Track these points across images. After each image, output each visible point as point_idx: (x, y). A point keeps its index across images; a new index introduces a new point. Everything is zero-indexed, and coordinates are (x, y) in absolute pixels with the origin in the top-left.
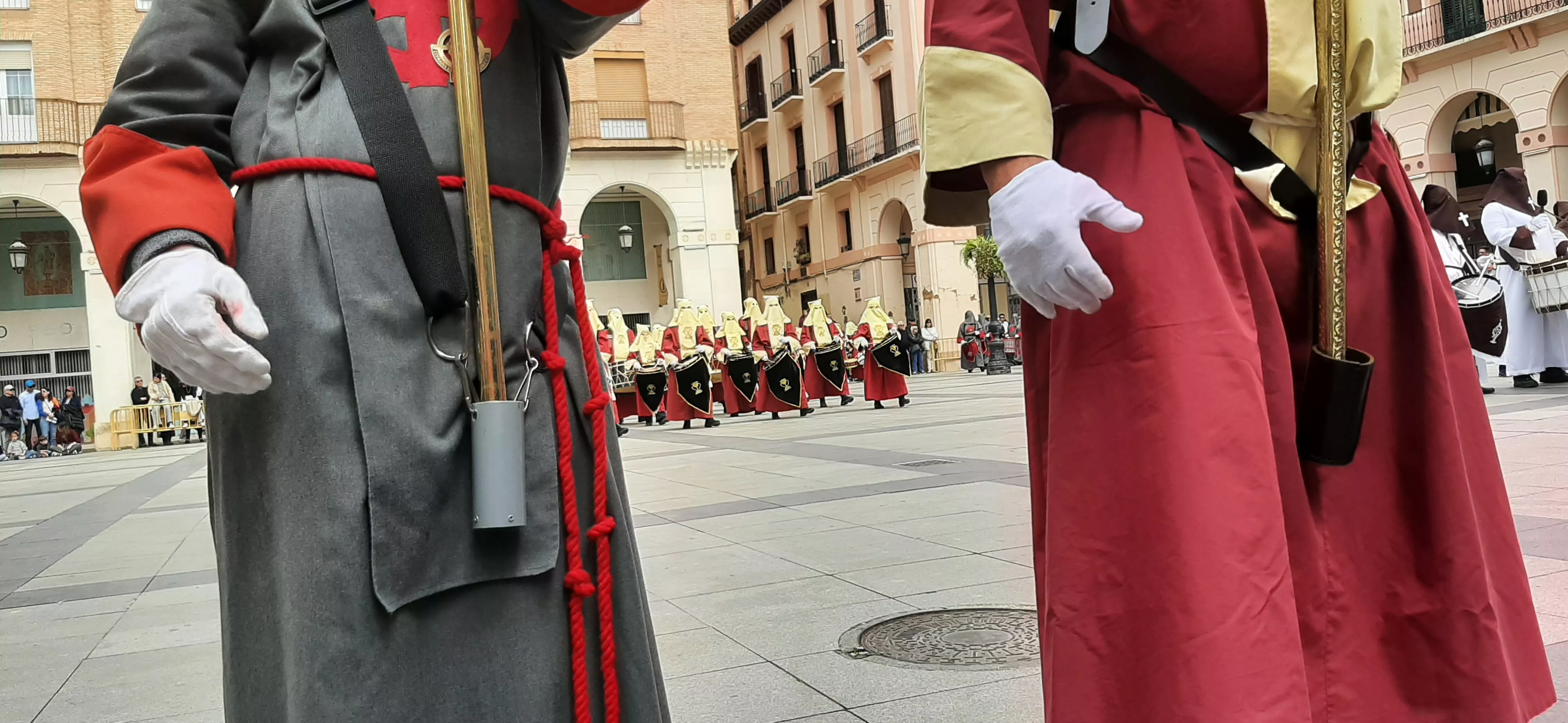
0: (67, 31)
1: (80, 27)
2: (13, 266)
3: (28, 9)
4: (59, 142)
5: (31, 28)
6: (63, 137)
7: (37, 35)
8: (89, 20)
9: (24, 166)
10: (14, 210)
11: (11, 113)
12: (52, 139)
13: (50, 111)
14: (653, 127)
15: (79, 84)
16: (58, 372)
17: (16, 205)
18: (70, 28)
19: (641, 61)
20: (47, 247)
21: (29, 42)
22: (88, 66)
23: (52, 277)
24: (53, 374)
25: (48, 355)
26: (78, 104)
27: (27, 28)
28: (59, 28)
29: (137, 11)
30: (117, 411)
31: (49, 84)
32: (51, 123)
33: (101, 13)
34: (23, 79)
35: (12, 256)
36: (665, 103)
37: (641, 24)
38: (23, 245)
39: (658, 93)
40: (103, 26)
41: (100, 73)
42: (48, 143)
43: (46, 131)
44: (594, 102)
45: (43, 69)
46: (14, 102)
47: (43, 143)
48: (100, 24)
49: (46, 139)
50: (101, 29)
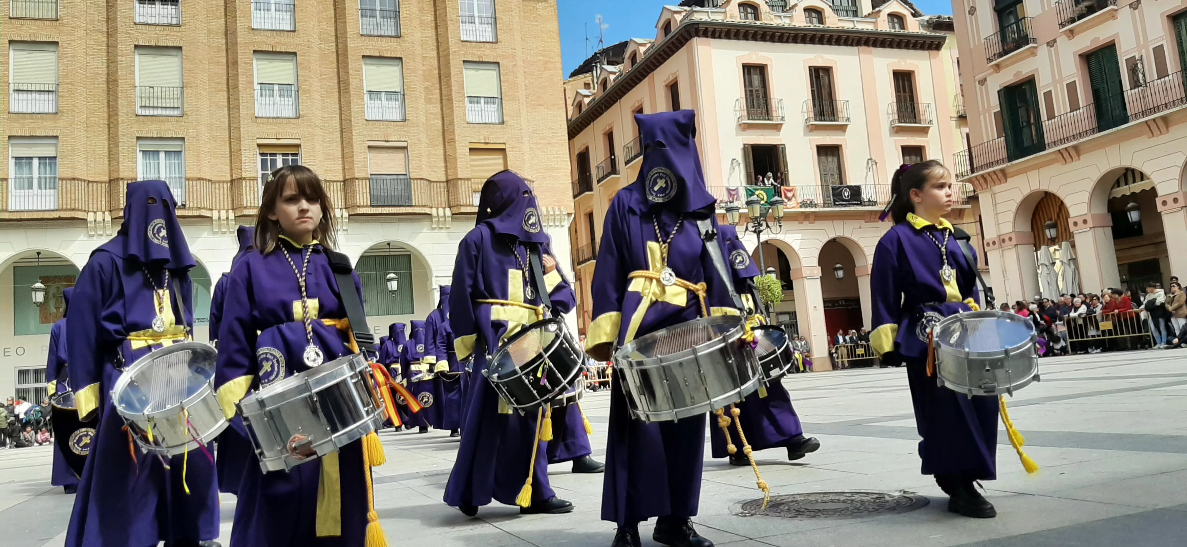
0: (85, 129)
1: (94, 126)
2: (34, 301)
3: (56, 113)
4: (73, 210)
5: (59, 127)
6: (77, 206)
7: (63, 132)
8: (102, 122)
9: (46, 227)
10: (37, 260)
12: (69, 207)
13: (69, 186)
15: (91, 167)
17: (39, 255)
18: (87, 127)
19: (504, 150)
20: (59, 287)
21: (56, 137)
22: (100, 155)
26: (89, 182)
27: (56, 127)
28: (79, 127)
29: (137, 115)
31: (68, 168)
32: (69, 195)
33: (109, 117)
34: (50, 164)
35: (33, 293)
37: (503, 123)
38: (42, 286)
40: (111, 126)
41: (106, 160)
42: (66, 210)
43: (64, 202)
44: (469, 179)
45: (65, 156)
46: (43, 181)
47: (62, 210)
48: (109, 125)
49: (65, 207)
50: (109, 128)
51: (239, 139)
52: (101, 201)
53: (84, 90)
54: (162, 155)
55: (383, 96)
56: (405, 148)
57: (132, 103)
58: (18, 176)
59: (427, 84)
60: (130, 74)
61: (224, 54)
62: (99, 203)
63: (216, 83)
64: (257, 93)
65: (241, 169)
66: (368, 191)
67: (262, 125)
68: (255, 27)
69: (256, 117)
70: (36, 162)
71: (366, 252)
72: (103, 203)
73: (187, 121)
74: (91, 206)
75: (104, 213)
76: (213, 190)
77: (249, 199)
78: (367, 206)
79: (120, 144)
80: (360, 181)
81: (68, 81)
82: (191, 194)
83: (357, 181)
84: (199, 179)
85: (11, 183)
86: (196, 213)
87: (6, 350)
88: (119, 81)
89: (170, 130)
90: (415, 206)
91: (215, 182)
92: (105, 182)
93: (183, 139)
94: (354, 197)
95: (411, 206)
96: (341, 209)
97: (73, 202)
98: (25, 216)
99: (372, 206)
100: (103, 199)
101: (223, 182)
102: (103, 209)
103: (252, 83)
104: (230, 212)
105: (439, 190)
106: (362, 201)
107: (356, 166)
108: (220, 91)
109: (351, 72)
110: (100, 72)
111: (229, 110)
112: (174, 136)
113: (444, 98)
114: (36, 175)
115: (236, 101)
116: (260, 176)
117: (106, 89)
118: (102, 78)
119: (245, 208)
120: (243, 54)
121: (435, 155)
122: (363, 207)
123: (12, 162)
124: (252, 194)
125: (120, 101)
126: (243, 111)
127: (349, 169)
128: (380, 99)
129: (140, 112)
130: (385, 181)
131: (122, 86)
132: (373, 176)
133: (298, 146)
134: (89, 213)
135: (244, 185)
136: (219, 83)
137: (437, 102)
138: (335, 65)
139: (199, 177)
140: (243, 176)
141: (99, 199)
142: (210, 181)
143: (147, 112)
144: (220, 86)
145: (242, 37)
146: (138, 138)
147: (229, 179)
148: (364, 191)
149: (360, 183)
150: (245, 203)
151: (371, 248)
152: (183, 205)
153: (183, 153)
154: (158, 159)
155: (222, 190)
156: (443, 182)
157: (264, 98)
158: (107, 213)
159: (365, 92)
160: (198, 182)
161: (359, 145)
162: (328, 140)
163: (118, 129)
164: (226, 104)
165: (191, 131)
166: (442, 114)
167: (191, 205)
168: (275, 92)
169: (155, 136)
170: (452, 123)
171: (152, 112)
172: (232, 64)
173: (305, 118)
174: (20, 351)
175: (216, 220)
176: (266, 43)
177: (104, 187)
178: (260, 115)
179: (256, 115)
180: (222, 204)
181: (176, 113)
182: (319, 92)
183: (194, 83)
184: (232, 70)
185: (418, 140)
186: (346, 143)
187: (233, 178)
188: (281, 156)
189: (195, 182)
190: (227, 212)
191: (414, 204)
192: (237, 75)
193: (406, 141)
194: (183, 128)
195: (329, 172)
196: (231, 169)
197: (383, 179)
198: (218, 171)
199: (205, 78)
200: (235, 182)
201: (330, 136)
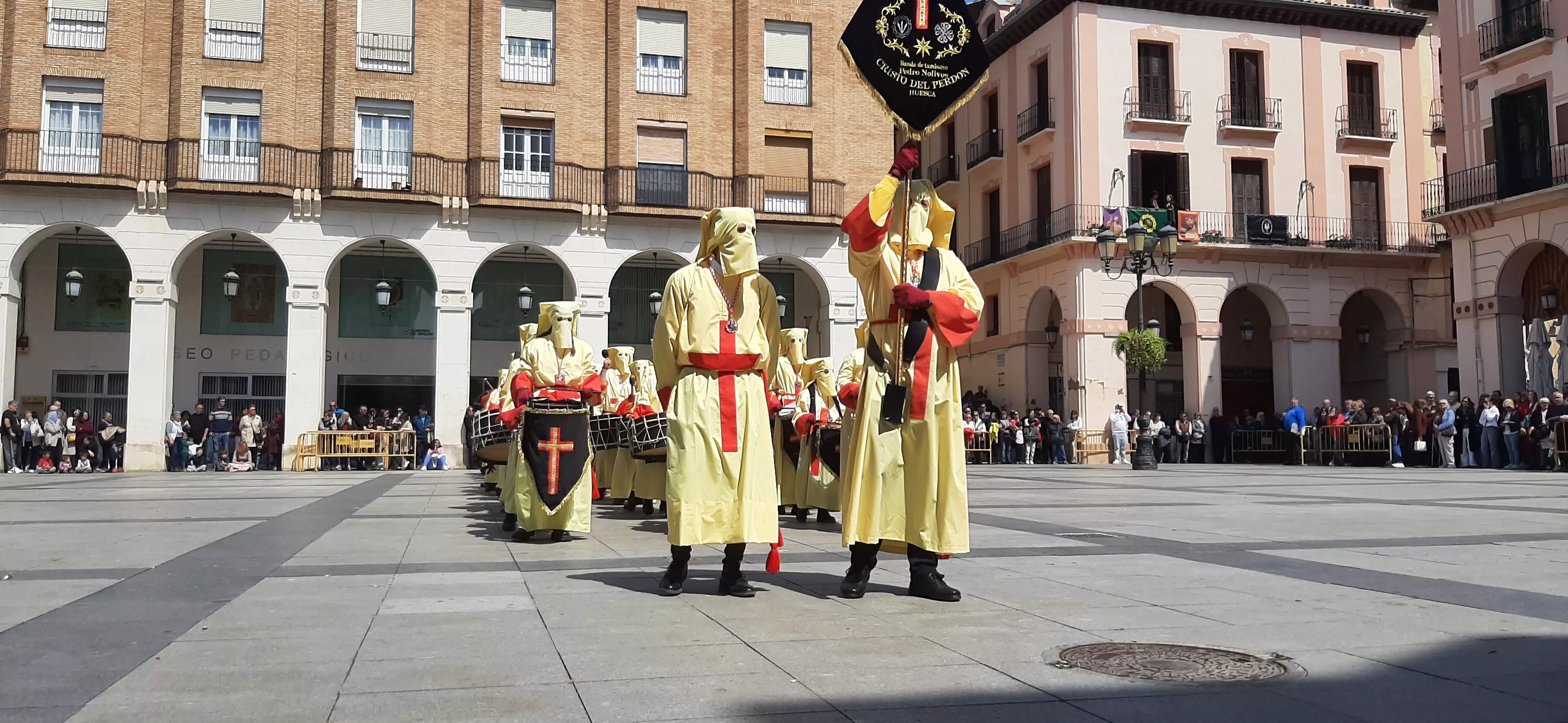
0: (294, 83)
1: (305, 81)
2: (226, 294)
3: (262, 61)
4: (277, 184)
5: (264, 79)
6: (281, 179)
7: (268, 85)
8: (314, 75)
9: (244, 204)
10: (231, 243)
11: (238, 155)
12: (272, 180)
13: (272, 155)
14: (814, 203)
15: (300, 132)
16: (253, 395)
17: (233, 238)
18: (297, 81)
19: (809, 141)
20: (255, 279)
21: (260, 92)
22: (310, 116)
23: (257, 307)
24: (249, 396)
25: (246, 378)
26: (297, 150)
27: (260, 78)
28: (287, 80)
29: (357, 70)
30: (304, 435)
31: (274, 131)
32: (272, 166)
33: (325, 69)
34: (252, 125)
35: (225, 284)
36: (828, 182)
37: (810, 104)
38: (236, 276)
39: (822, 171)
40: (326, 81)
41: (319, 123)
42: (268, 184)
43: (267, 173)
44: (761, 177)
45: (270, 117)
46: (242, 145)
47: (263, 184)
48: (323, 79)
49: (266, 180)
50: (323, 84)
51: (479, 107)
52: (311, 176)
53: (295, 33)
54: (385, 123)
55: (661, 61)
56: (685, 131)
57: (351, 54)
58: (213, 137)
59: (717, 48)
60: (352, 16)
62: (308, 177)
63: (455, 34)
64: (504, 51)
65: (480, 147)
66: (634, 185)
67: (508, 91)
69: (502, 81)
70: (234, 122)
71: (626, 262)
72: (313, 178)
73: (417, 80)
74: (298, 181)
75: (313, 191)
76: (445, 171)
77: (487, 185)
78: (631, 205)
79: (336, 106)
80: (625, 171)
81: (277, 21)
82: (418, 173)
83: (621, 171)
84: (429, 155)
85: (204, 145)
86: (422, 198)
87: (190, 351)
88: (338, 24)
89: (394, 90)
90: (691, 208)
91: (448, 161)
92: (316, 153)
93: (411, 102)
94: (616, 191)
95: (686, 207)
96: (599, 206)
97: (277, 174)
98: (219, 187)
99: (637, 204)
100: (313, 174)
101: (458, 161)
102: (313, 185)
103: (498, 35)
104: (464, 199)
105: (723, 188)
106: (625, 198)
107: (621, 151)
108: (459, 44)
109: (622, 27)
110: (315, 12)
111: (469, 70)
112: (401, 98)
113: (737, 67)
114: (233, 137)
115: (479, 59)
116: (502, 156)
117: (322, 34)
118: (317, 19)
119: (483, 196)
121: (721, 142)
122: (627, 205)
123: (205, 120)
124: (492, 180)
125: (338, 51)
126: (486, 71)
127: (612, 155)
128: (656, 66)
129: (361, 65)
130: (655, 173)
131: (341, 32)
132: (641, 166)
133: (552, 121)
134: (296, 190)
135: (482, 167)
136: (458, 34)
137: (728, 73)
138: (604, 17)
139: (428, 152)
140: (482, 155)
141: (308, 173)
142: (442, 158)
143: (371, 66)
144: (459, 37)
146: (357, 98)
147: (465, 157)
148: (629, 184)
149: (625, 174)
150: (482, 189)
151: (633, 258)
152: (407, 187)
153: (410, 123)
154: (380, 127)
155: (455, 172)
156: (729, 179)
157: (512, 56)
158: (317, 191)
159: (638, 55)
160: (428, 159)
161: (627, 125)
162: (588, 114)
163: (334, 87)
164: (466, 61)
165: (421, 93)
166: (734, 89)
167: (418, 188)
168: (526, 48)
169: (378, 97)
170: (745, 101)
171: (375, 67)
172: (475, 10)
173: (562, 85)
174: (206, 354)
175: (446, 209)
177: (315, 159)
178: (507, 78)
179: (503, 78)
180: (455, 188)
181: (405, 69)
182: (580, 52)
183: (428, 32)
184: (475, 17)
185: (701, 122)
186: (610, 120)
187: (470, 157)
188: (529, 132)
189: (423, 159)
190: (461, 199)
191: (689, 205)
192: (481, 24)
193: (686, 123)
194: (411, 89)
195: (587, 157)
196: (468, 146)
197: (653, 170)
198: (452, 147)
199: (441, 26)
200: (472, 164)
201: (592, 110)
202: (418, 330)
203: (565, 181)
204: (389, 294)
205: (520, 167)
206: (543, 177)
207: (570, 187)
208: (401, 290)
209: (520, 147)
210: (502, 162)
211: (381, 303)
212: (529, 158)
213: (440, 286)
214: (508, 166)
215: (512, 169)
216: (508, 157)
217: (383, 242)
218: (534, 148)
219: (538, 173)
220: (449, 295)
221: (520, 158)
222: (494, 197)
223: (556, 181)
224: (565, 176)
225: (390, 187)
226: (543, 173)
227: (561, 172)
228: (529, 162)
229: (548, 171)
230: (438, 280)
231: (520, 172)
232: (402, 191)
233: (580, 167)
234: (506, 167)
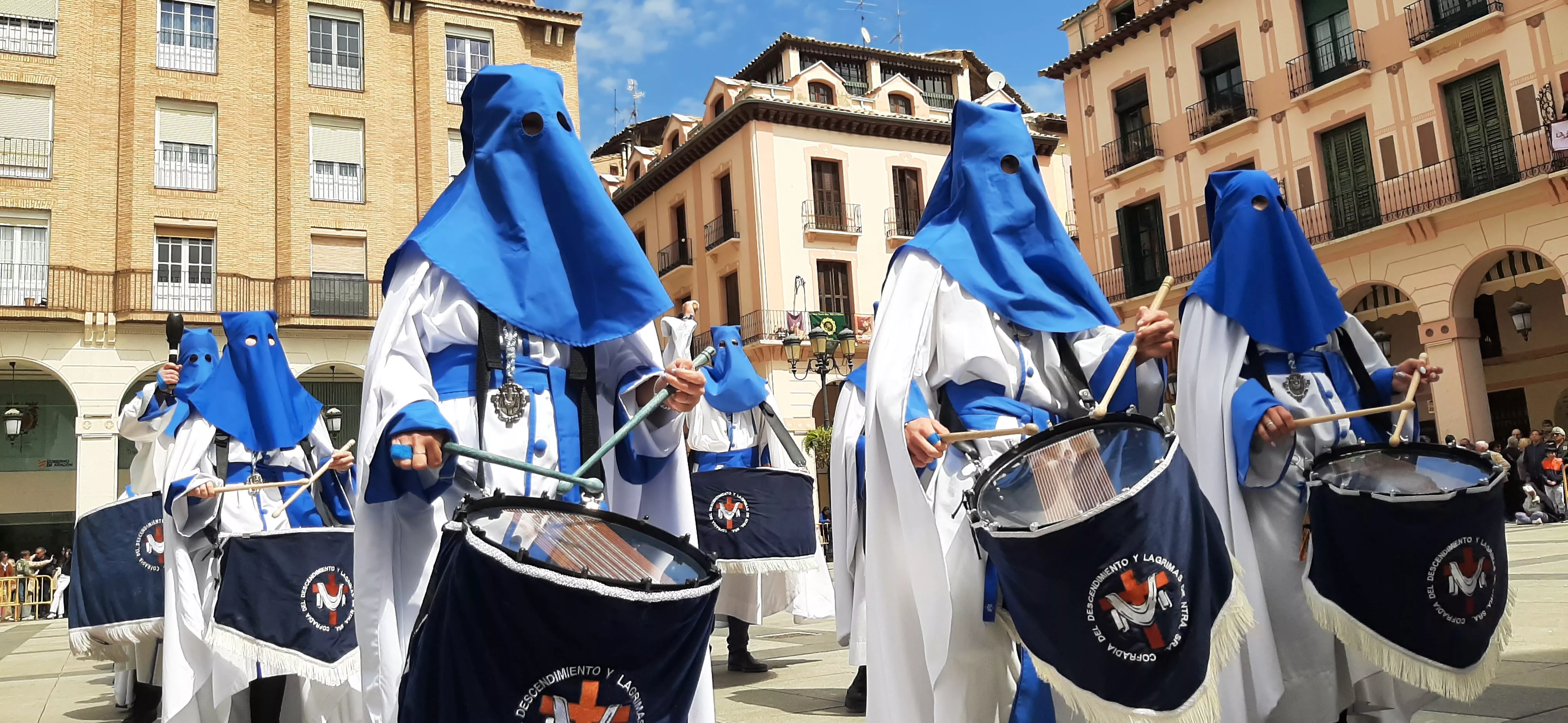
51: (129, 216)
54: (18, 233)
55: (336, 168)
56: (365, 239)
59: (397, 156)
61: (115, 99)
63: (100, 138)
64: (158, 155)
65: (129, 258)
66: (308, 295)
67: (163, 199)
68: (161, 65)
69: (156, 188)
73: (55, 187)
76: (89, 284)
77: (138, 299)
78: (304, 316)
80: (298, 282)
82: (56, 287)
83: (293, 281)
84: (69, 268)
86: (62, 315)
89: (30, 198)
91: (91, 274)
93: (49, 211)
94: (287, 302)
95: (367, 318)
99: (312, 316)
101: (103, 274)
103: (151, 140)
104: (111, 315)
106: (298, 309)
107: (293, 261)
108: (106, 149)
109: (292, 134)
111: (118, 177)
112: (36, 207)
113: (420, 176)
115: (129, 165)
116: (156, 267)
119: (133, 311)
120: (142, 101)
122: (300, 316)
124: (143, 293)
126: (137, 176)
127: (283, 264)
128: (332, 173)
130: (332, 282)
132: (316, 276)
133: (213, 231)
135: (132, 279)
136: (104, 138)
137: (410, 181)
138: (272, 123)
139: (69, 264)
140: (132, 268)
142: (84, 271)
143: (1, 173)
144: (106, 142)
145: (142, 77)
147: (112, 270)
148: (303, 294)
149: (298, 285)
150: (132, 304)
151: (308, 372)
152: (43, 303)
153: (47, 233)
154: (12, 238)
155: (100, 285)
157: (168, 162)
159: (311, 162)
160: (68, 273)
161: (299, 233)
162: (255, 223)
164: (114, 167)
165: (59, 201)
166: (417, 197)
167: (56, 303)
168: (184, 154)
169: (9, 205)
171: (6, 173)
172: (125, 114)
173: (225, 193)
175: (89, 326)
176: (174, 88)
178: (161, 185)
179: (157, 184)
180: (99, 303)
181: (41, 175)
182: (246, 158)
183: (69, 135)
184: (124, 122)
185: (382, 230)
186: (280, 230)
187: (118, 269)
188: (187, 242)
189: (62, 272)
190: (106, 315)
191: (370, 315)
192: (132, 129)
193: (366, 231)
194: (49, 197)
195: (255, 267)
196: (116, 258)
197: (330, 280)
198: (97, 259)
199: (85, 130)
200: (120, 275)
201: (261, 218)
202: (54, 461)
203: (229, 293)
204: (20, 422)
205: (176, 278)
206: (204, 290)
207: (234, 299)
208: (35, 417)
209: (177, 257)
210: (155, 274)
211: (8, 433)
212: (187, 270)
213: (81, 411)
214: (162, 278)
215: (167, 281)
216: (162, 270)
217: (13, 364)
218: (193, 258)
219: (198, 285)
220: (91, 420)
221: (177, 271)
222: (146, 311)
223: (219, 293)
224: (229, 288)
225: (22, 304)
226: (203, 285)
227: (224, 283)
228: (187, 274)
229: (210, 283)
230: (79, 404)
231: (177, 284)
232: (37, 307)
233: (247, 277)
234: (160, 279)
